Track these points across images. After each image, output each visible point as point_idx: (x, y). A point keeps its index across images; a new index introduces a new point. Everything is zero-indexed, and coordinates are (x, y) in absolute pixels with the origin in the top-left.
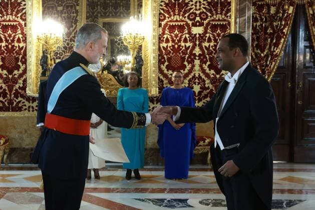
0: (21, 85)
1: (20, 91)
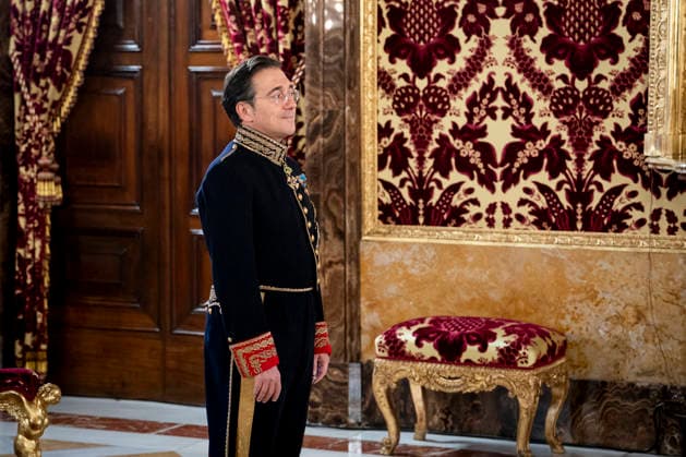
0: (625, 123)
1: (619, 145)
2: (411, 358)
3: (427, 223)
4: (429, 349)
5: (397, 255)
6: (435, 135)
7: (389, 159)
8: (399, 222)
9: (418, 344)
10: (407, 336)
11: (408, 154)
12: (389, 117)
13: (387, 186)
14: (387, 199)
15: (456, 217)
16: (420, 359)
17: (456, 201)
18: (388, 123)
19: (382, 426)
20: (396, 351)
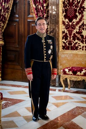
2: (67, 74)
3: (71, 49)
4: (71, 73)
5: (65, 55)
6: (73, 33)
7: (64, 37)
8: (66, 49)
9: (69, 72)
10: (67, 70)
11: (68, 37)
12: (64, 30)
13: (64, 42)
14: (64, 45)
15: (76, 48)
16: (69, 74)
17: (77, 45)
18: (64, 31)
19: (62, 86)
20: (65, 73)
